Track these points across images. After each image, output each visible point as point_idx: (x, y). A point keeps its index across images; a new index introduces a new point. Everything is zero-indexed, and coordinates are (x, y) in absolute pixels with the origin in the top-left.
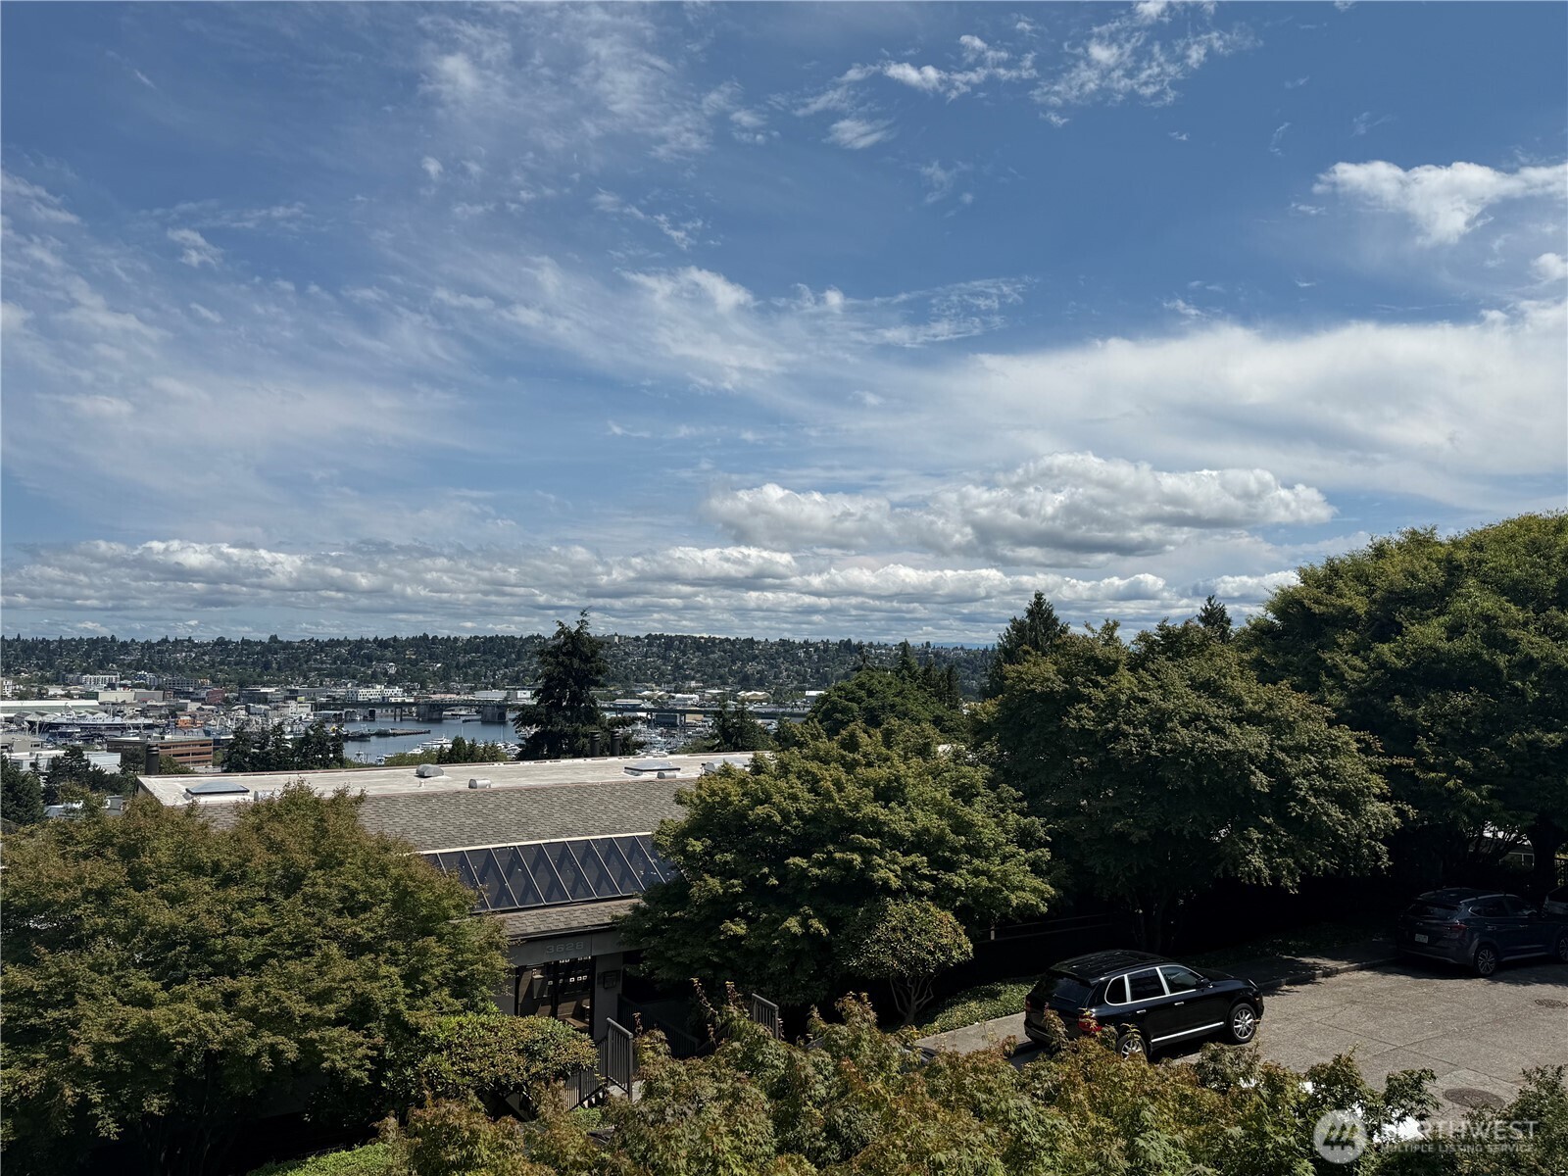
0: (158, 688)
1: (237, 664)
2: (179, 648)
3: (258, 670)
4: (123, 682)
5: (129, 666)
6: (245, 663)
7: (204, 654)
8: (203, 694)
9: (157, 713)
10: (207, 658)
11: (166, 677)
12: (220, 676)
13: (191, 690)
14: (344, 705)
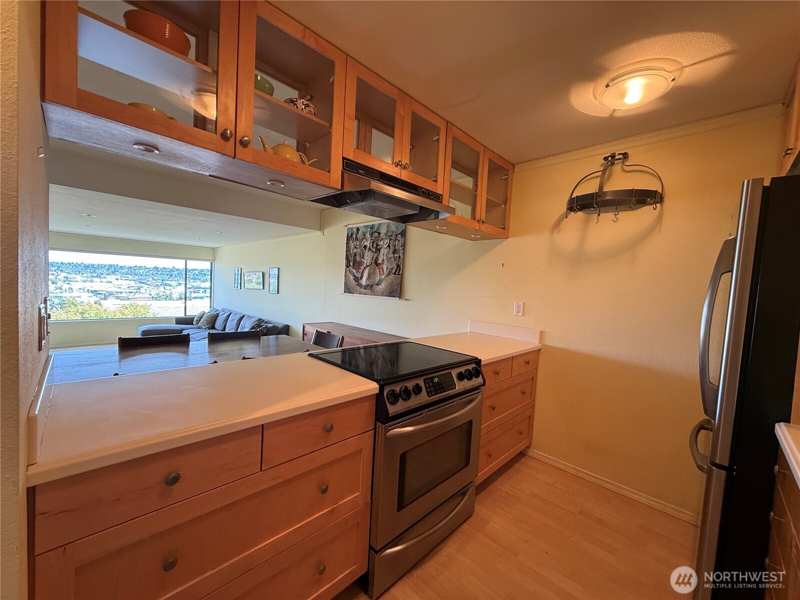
0: (133, 281)
1: (161, 274)
2: (141, 268)
3: (168, 276)
4: (122, 278)
5: (124, 273)
6: (164, 274)
7: (150, 271)
8: (149, 283)
9: (133, 288)
10: (151, 272)
11: (137, 277)
12: (156, 278)
13: (145, 281)
14: (196, 288)
